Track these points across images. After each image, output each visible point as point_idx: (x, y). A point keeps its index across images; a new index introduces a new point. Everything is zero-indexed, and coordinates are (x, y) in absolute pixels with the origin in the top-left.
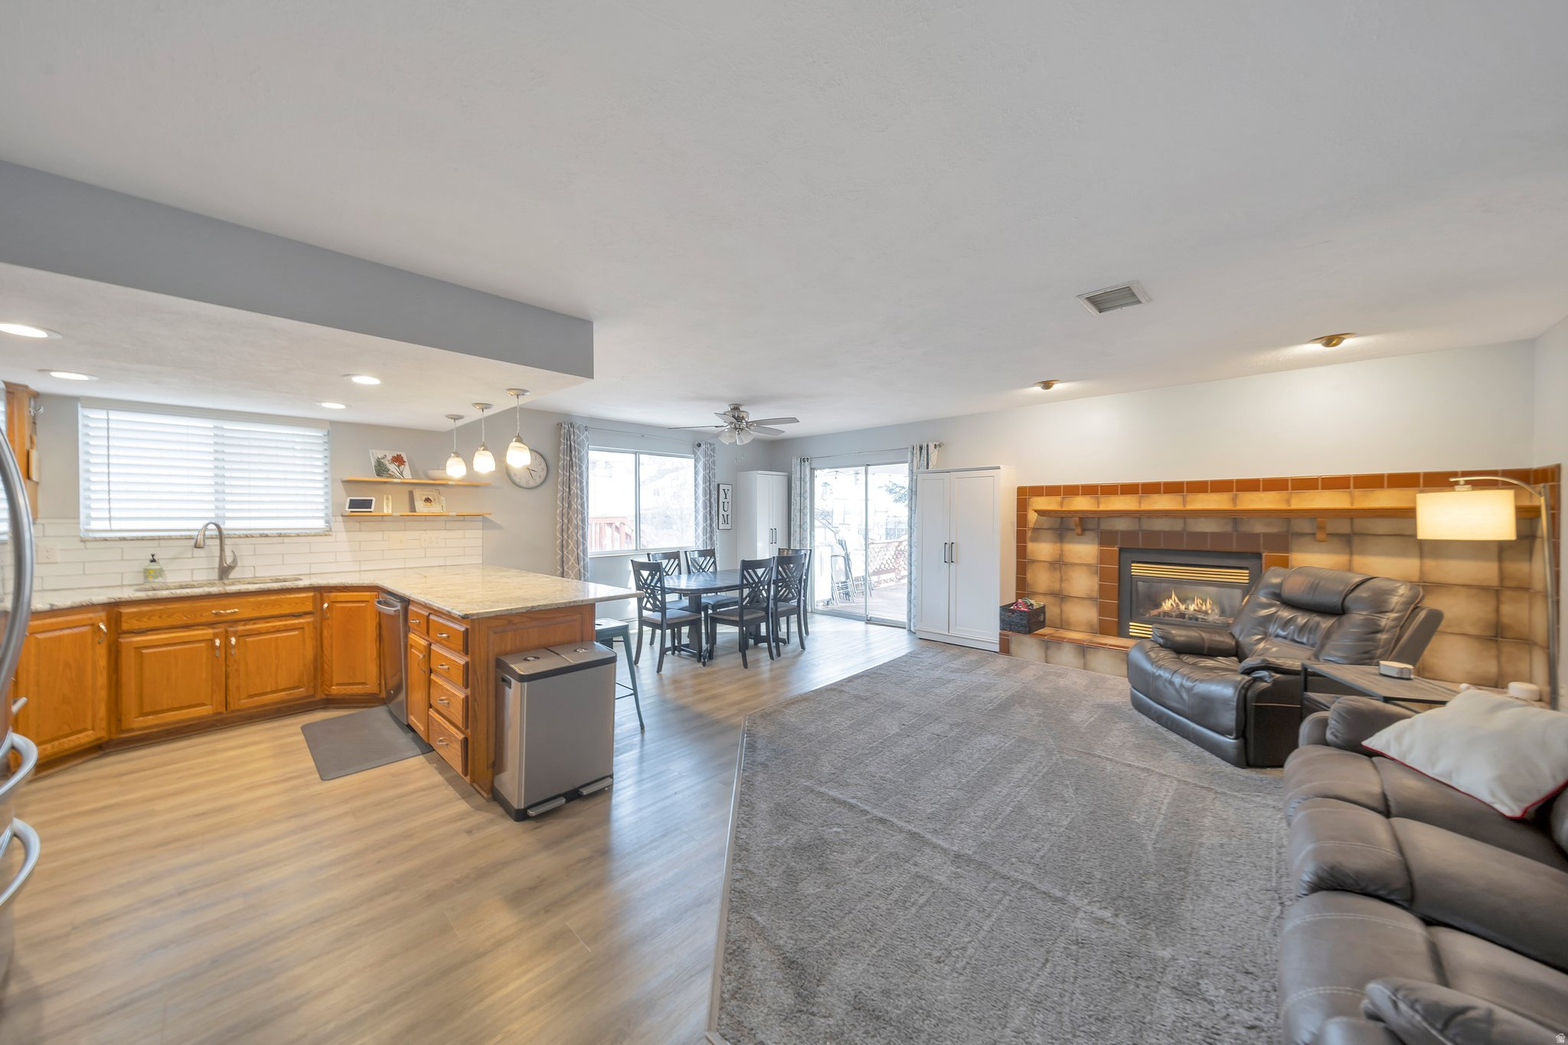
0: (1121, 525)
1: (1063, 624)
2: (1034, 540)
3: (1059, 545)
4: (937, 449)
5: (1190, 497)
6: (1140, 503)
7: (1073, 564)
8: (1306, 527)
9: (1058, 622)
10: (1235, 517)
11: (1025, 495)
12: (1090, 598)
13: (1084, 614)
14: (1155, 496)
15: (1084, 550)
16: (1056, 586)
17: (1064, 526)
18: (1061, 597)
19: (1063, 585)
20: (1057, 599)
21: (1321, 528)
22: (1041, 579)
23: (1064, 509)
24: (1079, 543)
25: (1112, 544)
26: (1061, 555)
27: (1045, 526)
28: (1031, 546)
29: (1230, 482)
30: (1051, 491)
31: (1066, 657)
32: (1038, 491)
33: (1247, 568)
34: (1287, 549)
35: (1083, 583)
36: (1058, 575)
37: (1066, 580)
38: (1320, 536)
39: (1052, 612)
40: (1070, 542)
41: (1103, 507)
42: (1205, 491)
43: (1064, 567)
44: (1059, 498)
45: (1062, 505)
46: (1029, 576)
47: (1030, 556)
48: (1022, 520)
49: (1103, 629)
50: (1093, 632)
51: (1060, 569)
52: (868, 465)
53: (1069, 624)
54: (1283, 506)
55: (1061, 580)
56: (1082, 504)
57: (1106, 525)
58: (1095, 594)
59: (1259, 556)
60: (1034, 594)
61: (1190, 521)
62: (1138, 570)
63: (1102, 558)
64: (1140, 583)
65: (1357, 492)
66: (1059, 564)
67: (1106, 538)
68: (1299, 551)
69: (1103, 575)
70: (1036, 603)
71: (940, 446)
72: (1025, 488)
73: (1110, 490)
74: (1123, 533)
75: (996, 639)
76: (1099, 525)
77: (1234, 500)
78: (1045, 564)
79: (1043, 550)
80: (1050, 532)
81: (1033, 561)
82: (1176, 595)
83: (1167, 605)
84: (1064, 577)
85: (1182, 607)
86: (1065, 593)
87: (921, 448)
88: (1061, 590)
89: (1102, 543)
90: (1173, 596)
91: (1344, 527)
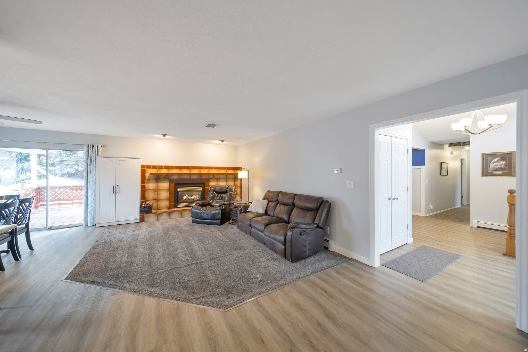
0: (175, 177)
1: (158, 208)
2: (148, 183)
3: (157, 184)
4: (102, 147)
5: (191, 170)
6: (180, 171)
7: (161, 189)
8: (211, 177)
9: (156, 208)
10: (200, 175)
11: (144, 169)
12: (167, 199)
13: (165, 204)
14: (184, 170)
15: (165, 185)
16: (156, 197)
17: (158, 178)
18: (157, 200)
19: (158, 196)
20: (156, 201)
21: (214, 177)
22: (150, 195)
23: (158, 173)
24: (163, 183)
25: (173, 183)
26: (158, 187)
27: (152, 178)
28: (147, 185)
29: (199, 167)
30: (154, 167)
31: (165, 217)
32: (149, 167)
33: (202, 187)
34: (209, 182)
35: (164, 195)
36: (156, 193)
37: (159, 194)
38: (214, 179)
39: (155, 205)
40: (160, 183)
41: (170, 172)
42: (194, 169)
43: (158, 190)
44: (157, 169)
45: (158, 172)
46: (146, 195)
47: (146, 188)
48: (143, 176)
49: (170, 207)
50: (167, 208)
51: (157, 191)
52: (49, 149)
53: (160, 208)
54: (208, 173)
55: (158, 195)
56: (164, 171)
57: (171, 178)
58: (168, 197)
59: (204, 183)
60: (148, 200)
61: (191, 176)
62: (179, 189)
63: (170, 187)
64: (180, 193)
65: (219, 170)
66: (157, 190)
67: (171, 181)
68: (211, 182)
69: (170, 192)
70: (149, 203)
71: (104, 146)
72: (144, 166)
73: (172, 167)
74: (176, 179)
75: (139, 217)
76: (169, 177)
77: (200, 171)
78: (152, 190)
79: (151, 186)
80: (154, 180)
81: (148, 190)
82: (187, 194)
83: (185, 198)
84: (158, 194)
85: (189, 198)
86: (159, 199)
87: (93, 146)
88: (157, 198)
89: (170, 183)
90: (186, 195)
91: (216, 177)
